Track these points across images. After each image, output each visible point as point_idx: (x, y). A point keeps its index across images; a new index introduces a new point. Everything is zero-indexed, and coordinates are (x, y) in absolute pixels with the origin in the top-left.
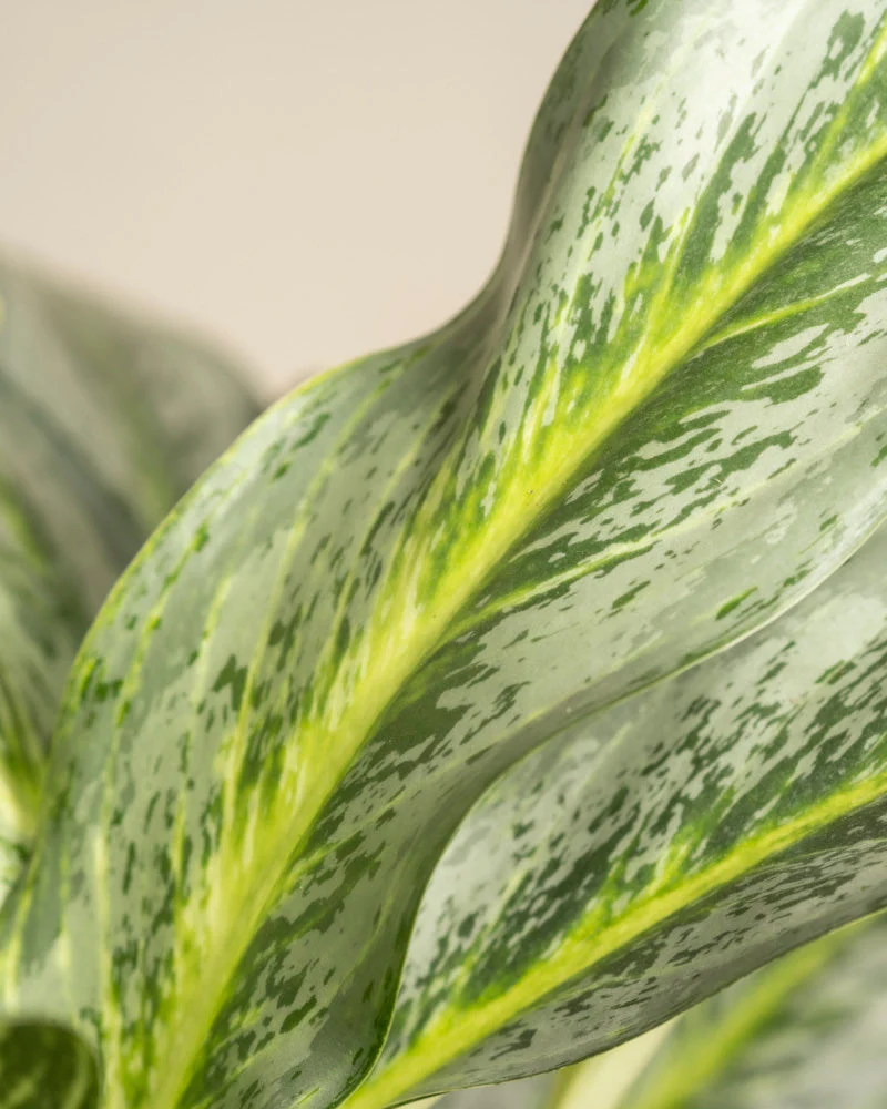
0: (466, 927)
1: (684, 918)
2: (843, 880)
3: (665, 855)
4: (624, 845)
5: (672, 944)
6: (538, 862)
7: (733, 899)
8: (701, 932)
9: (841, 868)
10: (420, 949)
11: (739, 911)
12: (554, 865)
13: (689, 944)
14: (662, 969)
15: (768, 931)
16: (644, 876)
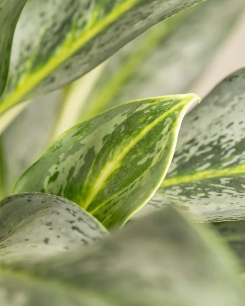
0: (28, 48)
1: (100, 35)
2: (149, 14)
3: (90, 16)
4: (76, 15)
5: (96, 43)
6: (49, 24)
7: (114, 27)
8: (105, 38)
9: (148, 11)
10: (14, 58)
11: (117, 29)
12: (54, 25)
13: (102, 42)
14: (94, 51)
15: (127, 33)
16: (84, 24)
